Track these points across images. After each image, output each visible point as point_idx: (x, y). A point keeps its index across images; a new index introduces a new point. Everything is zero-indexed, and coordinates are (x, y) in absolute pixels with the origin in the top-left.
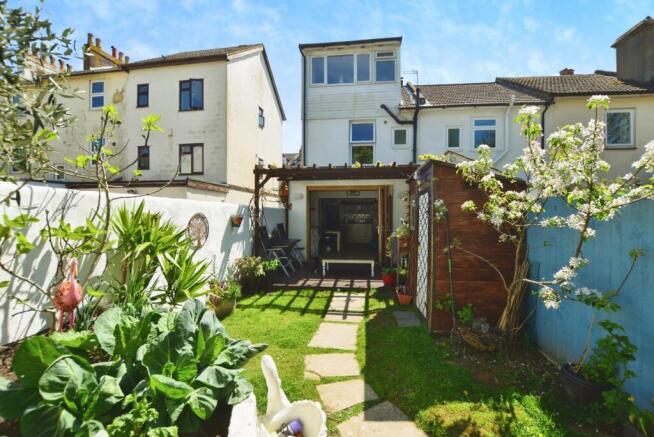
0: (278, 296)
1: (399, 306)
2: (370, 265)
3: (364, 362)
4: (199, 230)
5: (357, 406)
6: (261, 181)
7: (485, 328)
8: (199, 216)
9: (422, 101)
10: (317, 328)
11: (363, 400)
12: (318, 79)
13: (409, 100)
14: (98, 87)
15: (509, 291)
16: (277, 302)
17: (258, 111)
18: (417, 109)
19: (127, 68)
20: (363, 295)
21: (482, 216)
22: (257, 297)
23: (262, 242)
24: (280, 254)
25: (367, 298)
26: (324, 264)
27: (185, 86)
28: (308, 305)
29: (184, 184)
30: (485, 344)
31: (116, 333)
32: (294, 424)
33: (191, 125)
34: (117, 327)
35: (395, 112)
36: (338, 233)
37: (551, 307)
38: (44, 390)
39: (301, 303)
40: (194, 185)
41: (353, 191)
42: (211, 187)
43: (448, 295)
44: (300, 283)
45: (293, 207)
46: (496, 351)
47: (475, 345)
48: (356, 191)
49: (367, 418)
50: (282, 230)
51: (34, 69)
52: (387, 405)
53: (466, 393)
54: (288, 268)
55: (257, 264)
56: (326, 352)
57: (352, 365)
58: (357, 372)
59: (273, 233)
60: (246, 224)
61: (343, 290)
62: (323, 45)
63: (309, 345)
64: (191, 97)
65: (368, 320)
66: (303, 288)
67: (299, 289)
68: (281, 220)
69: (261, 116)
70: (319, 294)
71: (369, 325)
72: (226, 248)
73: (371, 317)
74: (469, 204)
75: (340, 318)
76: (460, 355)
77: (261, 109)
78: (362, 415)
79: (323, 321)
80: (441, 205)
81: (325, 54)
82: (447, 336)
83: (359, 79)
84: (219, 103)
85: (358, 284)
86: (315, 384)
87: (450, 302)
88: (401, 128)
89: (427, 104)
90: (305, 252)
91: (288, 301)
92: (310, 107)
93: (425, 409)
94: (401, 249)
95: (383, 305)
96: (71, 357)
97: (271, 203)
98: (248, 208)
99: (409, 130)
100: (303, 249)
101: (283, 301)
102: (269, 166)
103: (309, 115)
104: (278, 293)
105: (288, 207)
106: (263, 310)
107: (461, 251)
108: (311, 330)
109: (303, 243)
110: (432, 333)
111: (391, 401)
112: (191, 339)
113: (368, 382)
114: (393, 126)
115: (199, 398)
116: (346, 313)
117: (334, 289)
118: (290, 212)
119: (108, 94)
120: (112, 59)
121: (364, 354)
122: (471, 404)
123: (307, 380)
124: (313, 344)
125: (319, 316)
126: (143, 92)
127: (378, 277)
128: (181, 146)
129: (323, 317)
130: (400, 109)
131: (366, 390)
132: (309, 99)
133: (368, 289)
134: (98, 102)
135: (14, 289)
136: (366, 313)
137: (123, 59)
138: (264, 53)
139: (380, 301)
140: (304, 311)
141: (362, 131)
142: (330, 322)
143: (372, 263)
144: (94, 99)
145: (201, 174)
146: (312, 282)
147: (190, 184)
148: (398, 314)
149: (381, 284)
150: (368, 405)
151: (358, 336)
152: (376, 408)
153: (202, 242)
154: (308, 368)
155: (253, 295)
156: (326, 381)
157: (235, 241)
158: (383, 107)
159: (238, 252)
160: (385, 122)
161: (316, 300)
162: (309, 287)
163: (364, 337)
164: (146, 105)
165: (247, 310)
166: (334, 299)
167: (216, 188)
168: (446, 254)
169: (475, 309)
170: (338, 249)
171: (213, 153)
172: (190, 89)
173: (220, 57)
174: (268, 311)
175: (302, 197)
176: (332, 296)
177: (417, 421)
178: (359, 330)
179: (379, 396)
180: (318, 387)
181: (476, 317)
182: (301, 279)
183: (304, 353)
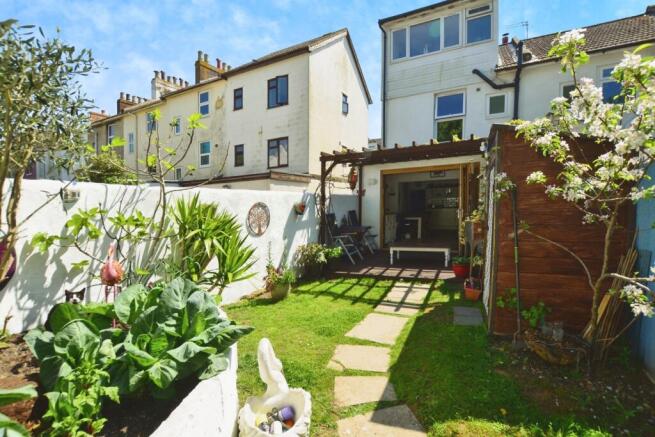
0: (337, 284)
1: (464, 301)
2: (443, 253)
3: (395, 359)
4: (259, 218)
5: (368, 404)
6: (327, 168)
7: (558, 334)
8: (260, 205)
9: (528, 56)
10: (363, 318)
11: (377, 399)
12: (400, 53)
13: (510, 59)
14: (204, 97)
15: (595, 288)
16: (333, 290)
17: (341, 98)
18: (519, 69)
19: (225, 77)
20: (428, 286)
21: (553, 190)
22: (318, 283)
23: (327, 229)
24: (347, 242)
25: (431, 290)
26: (391, 253)
27: (272, 84)
28: (364, 294)
29: (267, 176)
30: (554, 355)
31: (132, 305)
32: (285, 410)
33: (277, 122)
34: (134, 301)
35: (490, 76)
36: (420, 219)
37: (642, 314)
38: (58, 345)
39: (357, 291)
40: (276, 177)
41: (438, 171)
42: (293, 178)
43: (513, 290)
44: (364, 271)
45: (367, 193)
46: (571, 366)
47: (541, 354)
48: (440, 172)
49: (374, 420)
50: (355, 218)
51: (162, 90)
52: (404, 409)
53: (504, 411)
54: (355, 257)
55: (319, 250)
56: (361, 344)
57: (383, 360)
58: (385, 369)
59: (344, 220)
60: (312, 211)
61: (406, 280)
62: (405, 15)
63: (346, 335)
64: (278, 94)
65: (421, 314)
66: (364, 276)
67: (360, 277)
68: (354, 207)
69: (345, 103)
70: (380, 283)
71: (419, 320)
72: (289, 234)
73: (427, 310)
74: (537, 176)
75: (392, 309)
76: (519, 365)
77: (344, 95)
78: (370, 415)
79: (372, 312)
80: (504, 180)
81: (407, 24)
82: (509, 339)
83: (446, 45)
84: (302, 96)
85: (425, 274)
86: (335, 374)
87: (515, 299)
88: (498, 93)
89: (535, 59)
90: (378, 240)
91: (344, 289)
92: (390, 86)
93: (443, 422)
94: (475, 235)
95: (445, 299)
96: (82, 321)
97: (341, 189)
98: (314, 197)
99: (509, 95)
100: (375, 236)
101: (339, 289)
102: (334, 152)
103: (390, 94)
104: (339, 280)
105: (361, 193)
106: (316, 297)
107: (531, 236)
108: (354, 319)
109: (376, 230)
110: (491, 335)
111: (409, 406)
112: (176, 315)
113: (392, 381)
114: (488, 92)
115: (163, 369)
116: (401, 304)
117: (396, 279)
118: (363, 198)
119: (211, 103)
120: (217, 70)
121: (400, 350)
122: (506, 427)
123: (330, 369)
124: (350, 334)
125: (371, 306)
126: (238, 95)
127: (450, 268)
128: (269, 141)
129: (375, 307)
130: (497, 71)
131: (386, 389)
132: (390, 77)
133: (435, 280)
134: (204, 110)
135: (94, 267)
136: (422, 307)
137: (226, 69)
138: (348, 37)
139: (444, 293)
140: (355, 300)
141: (450, 104)
142: (380, 313)
143: (446, 251)
144: (202, 108)
145: (287, 166)
146: (376, 271)
147: (273, 176)
148: (458, 310)
149: (452, 275)
150: (382, 405)
151: (403, 330)
152: (389, 410)
153: (263, 230)
154: (336, 357)
155: (314, 281)
156: (347, 373)
157: (299, 229)
158: (476, 72)
159: (302, 239)
160: (478, 90)
161: (374, 289)
162: (371, 276)
163: (408, 332)
164: (241, 108)
165: (302, 295)
166: (394, 289)
167: (298, 178)
168: (513, 240)
169: (550, 310)
170: (419, 236)
171: (297, 145)
172: (276, 87)
173: (303, 50)
174: (321, 298)
175: (376, 182)
176: (392, 286)
177: (430, 434)
178: (408, 323)
179: (398, 397)
180: (337, 379)
181: (548, 320)
182: (365, 267)
183: (337, 342)
